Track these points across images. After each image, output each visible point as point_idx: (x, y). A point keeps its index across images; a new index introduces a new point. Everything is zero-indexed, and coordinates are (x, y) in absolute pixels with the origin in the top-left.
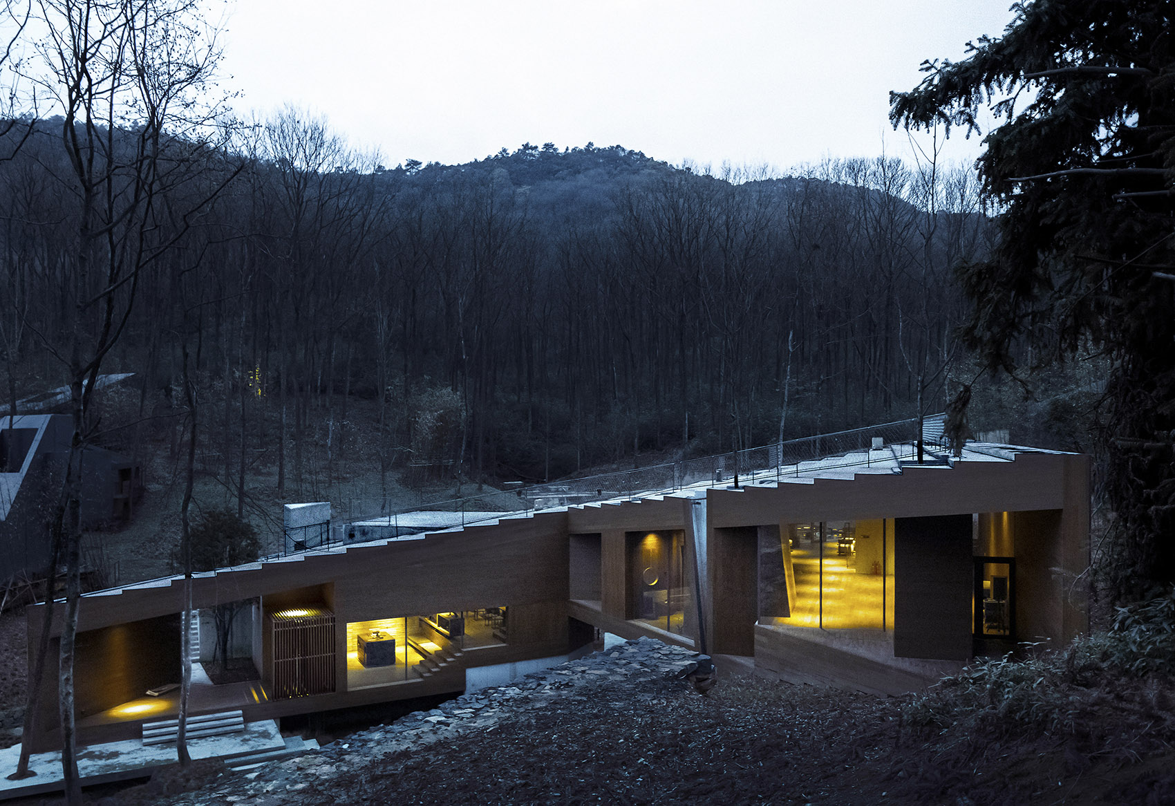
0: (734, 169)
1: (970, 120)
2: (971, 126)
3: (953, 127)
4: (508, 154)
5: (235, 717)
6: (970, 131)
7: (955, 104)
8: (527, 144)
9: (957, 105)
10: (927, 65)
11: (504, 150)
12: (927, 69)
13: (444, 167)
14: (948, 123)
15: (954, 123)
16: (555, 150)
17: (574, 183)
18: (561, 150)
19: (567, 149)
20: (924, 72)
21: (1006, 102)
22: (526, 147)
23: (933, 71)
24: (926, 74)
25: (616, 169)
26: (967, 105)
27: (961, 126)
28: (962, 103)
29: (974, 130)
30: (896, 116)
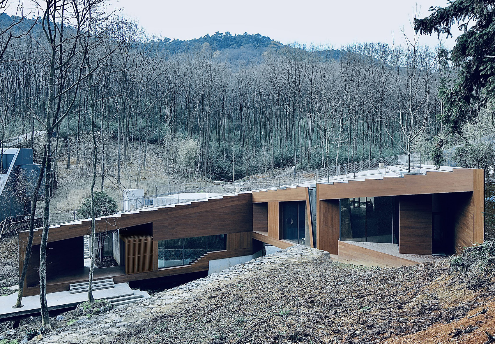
0: (316, 46)
1: (448, 31)
2: (448, 34)
3: (441, 34)
4: (210, 36)
5: (111, 281)
6: (448, 36)
7: (442, 25)
8: (218, 32)
9: (443, 25)
10: (432, 8)
11: (208, 34)
12: (432, 10)
13: (181, 42)
14: (439, 33)
15: (441, 32)
16: (231, 35)
17: (239, 50)
18: (233, 35)
19: (236, 35)
20: (431, 11)
21: (464, 24)
22: (218, 33)
23: (434, 11)
24: (432, 12)
25: (257, 44)
26: (447, 25)
27: (444, 34)
28: (445, 24)
29: (449, 35)
30: (416, 29)
